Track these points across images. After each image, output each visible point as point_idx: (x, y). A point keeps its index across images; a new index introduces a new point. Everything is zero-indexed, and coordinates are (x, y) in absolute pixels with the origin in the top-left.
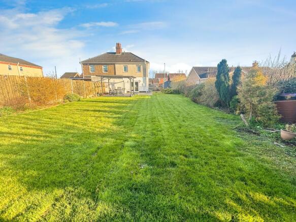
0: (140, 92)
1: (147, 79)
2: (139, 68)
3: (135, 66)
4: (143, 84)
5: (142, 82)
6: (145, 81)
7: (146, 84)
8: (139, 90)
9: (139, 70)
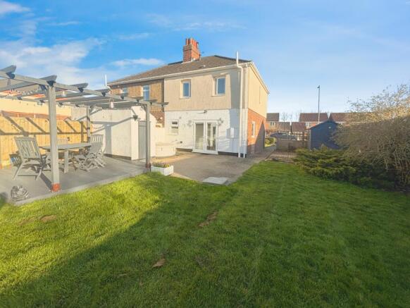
0: (220, 153)
1: (244, 114)
2: (221, 85)
3: (209, 77)
4: (229, 131)
5: (227, 125)
6: (235, 121)
7: (237, 130)
8: (219, 149)
9: (221, 89)
